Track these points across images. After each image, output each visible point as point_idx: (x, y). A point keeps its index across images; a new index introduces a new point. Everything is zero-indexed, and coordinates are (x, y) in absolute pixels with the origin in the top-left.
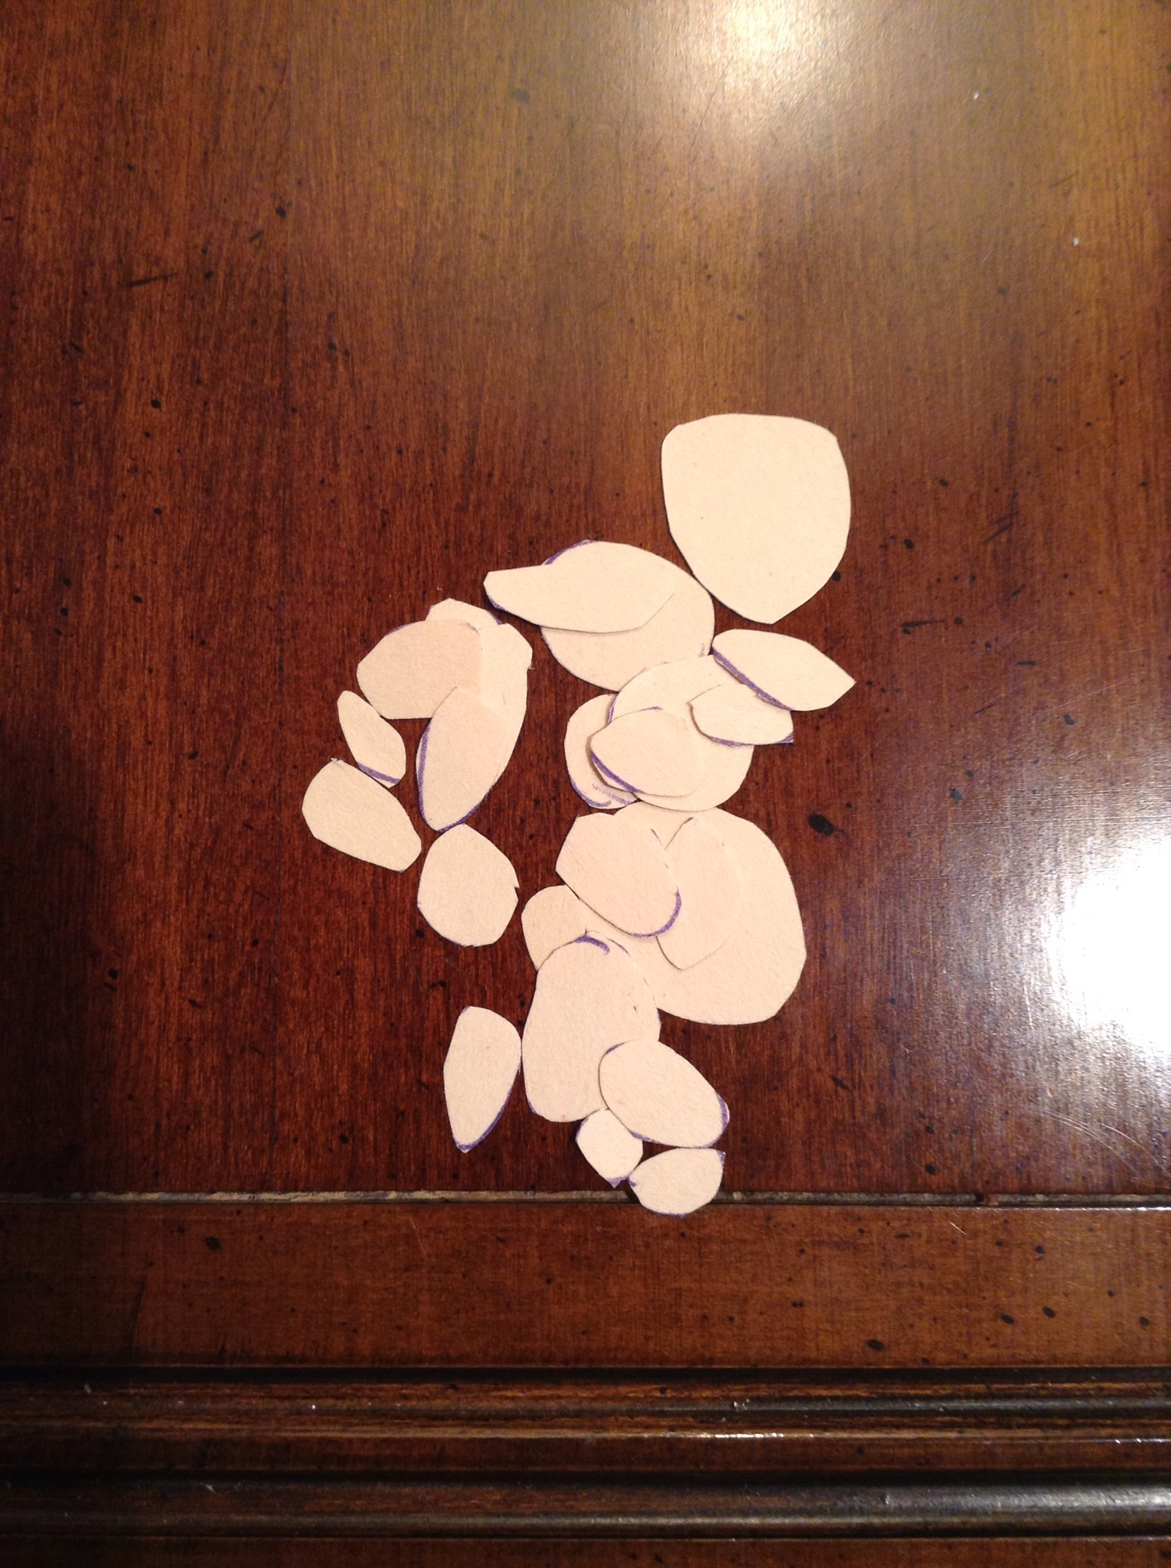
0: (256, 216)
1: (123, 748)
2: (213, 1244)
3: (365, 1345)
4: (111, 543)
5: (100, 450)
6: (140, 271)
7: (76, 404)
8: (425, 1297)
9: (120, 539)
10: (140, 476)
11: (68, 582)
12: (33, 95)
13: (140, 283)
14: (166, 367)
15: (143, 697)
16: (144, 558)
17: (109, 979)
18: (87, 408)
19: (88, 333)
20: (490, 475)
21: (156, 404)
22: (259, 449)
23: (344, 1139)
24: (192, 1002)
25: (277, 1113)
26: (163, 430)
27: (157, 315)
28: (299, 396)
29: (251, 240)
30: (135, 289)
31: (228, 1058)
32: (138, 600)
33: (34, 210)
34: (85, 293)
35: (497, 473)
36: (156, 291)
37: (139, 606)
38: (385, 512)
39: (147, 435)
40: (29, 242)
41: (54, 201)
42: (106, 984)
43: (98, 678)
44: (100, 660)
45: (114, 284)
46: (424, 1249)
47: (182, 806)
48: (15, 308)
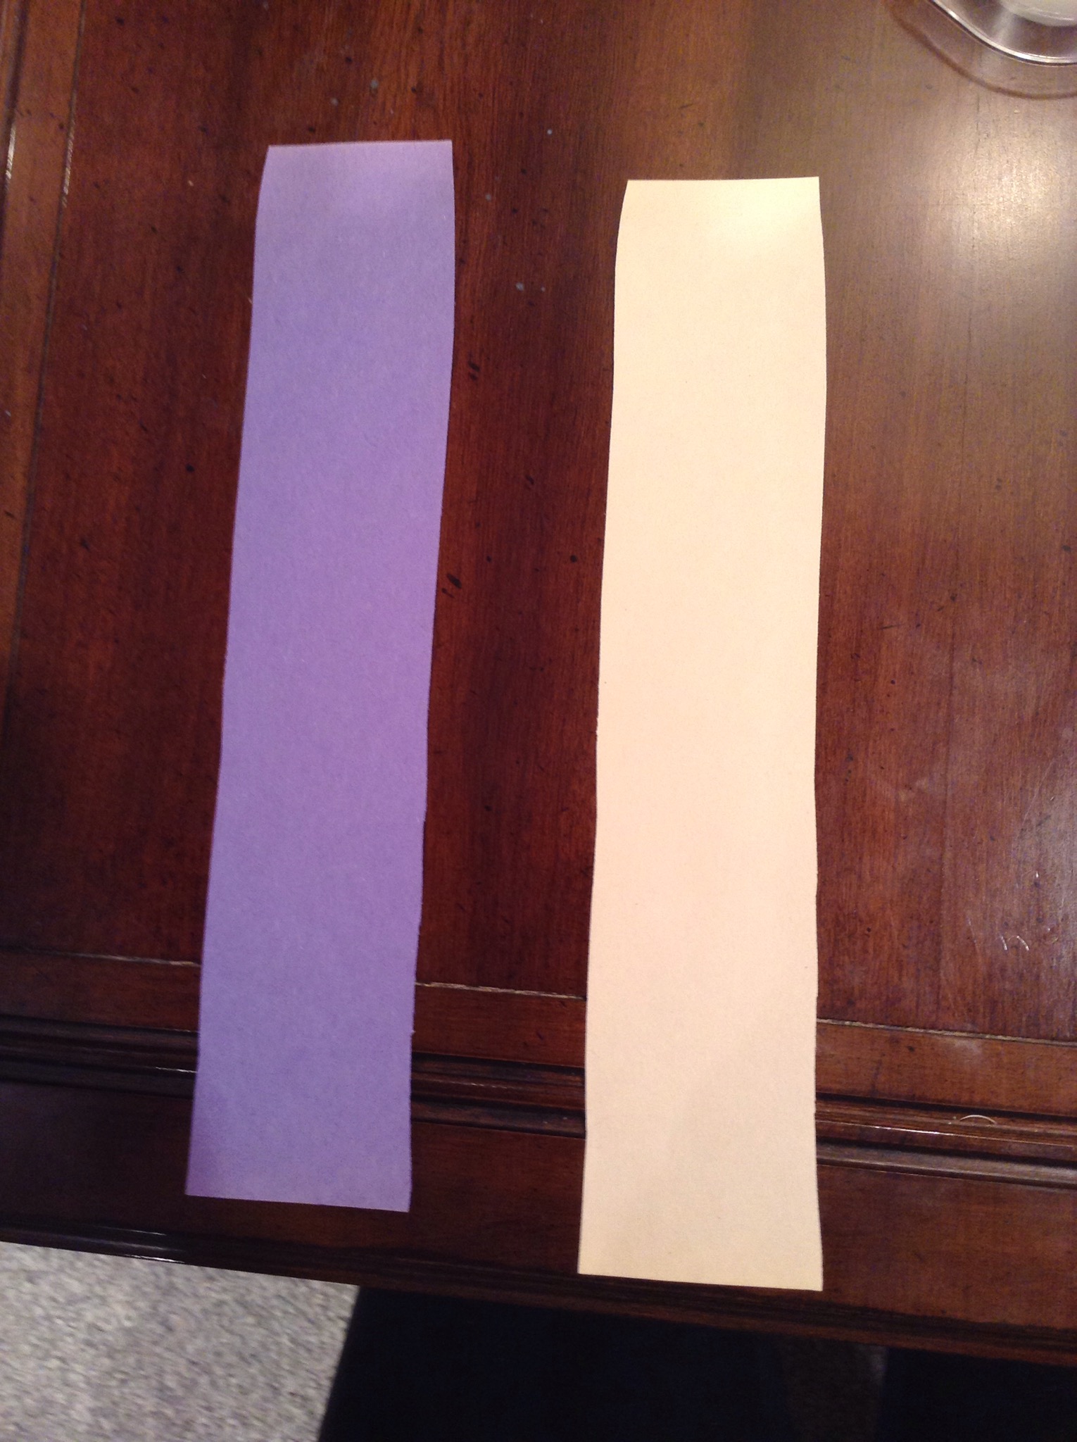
0: (940, 599)
1: (874, 832)
2: (911, 1049)
3: (977, 1098)
4: (871, 743)
5: (867, 701)
6: (887, 623)
7: (856, 680)
8: (1004, 1081)
9: (875, 741)
10: (885, 713)
11: (852, 759)
12: (840, 540)
13: (886, 628)
14: (898, 667)
15: (884, 811)
16: (885, 750)
17: (867, 932)
18: (862, 682)
19: (863, 649)
20: (1045, 721)
21: (893, 682)
22: (939, 704)
23: (969, 1010)
24: (904, 946)
25: (940, 997)
26: (895, 695)
27: (894, 643)
28: (957, 680)
29: (939, 610)
30: (884, 630)
31: (918, 970)
32: (882, 768)
33: (839, 593)
34: (862, 631)
35: (1049, 720)
36: (894, 632)
37: (883, 771)
38: (996, 735)
39: (888, 696)
40: (836, 606)
41: (848, 588)
42: (866, 934)
43: (864, 801)
44: (865, 795)
45: (875, 627)
46: (1005, 1060)
47: (900, 858)
48: (830, 636)
